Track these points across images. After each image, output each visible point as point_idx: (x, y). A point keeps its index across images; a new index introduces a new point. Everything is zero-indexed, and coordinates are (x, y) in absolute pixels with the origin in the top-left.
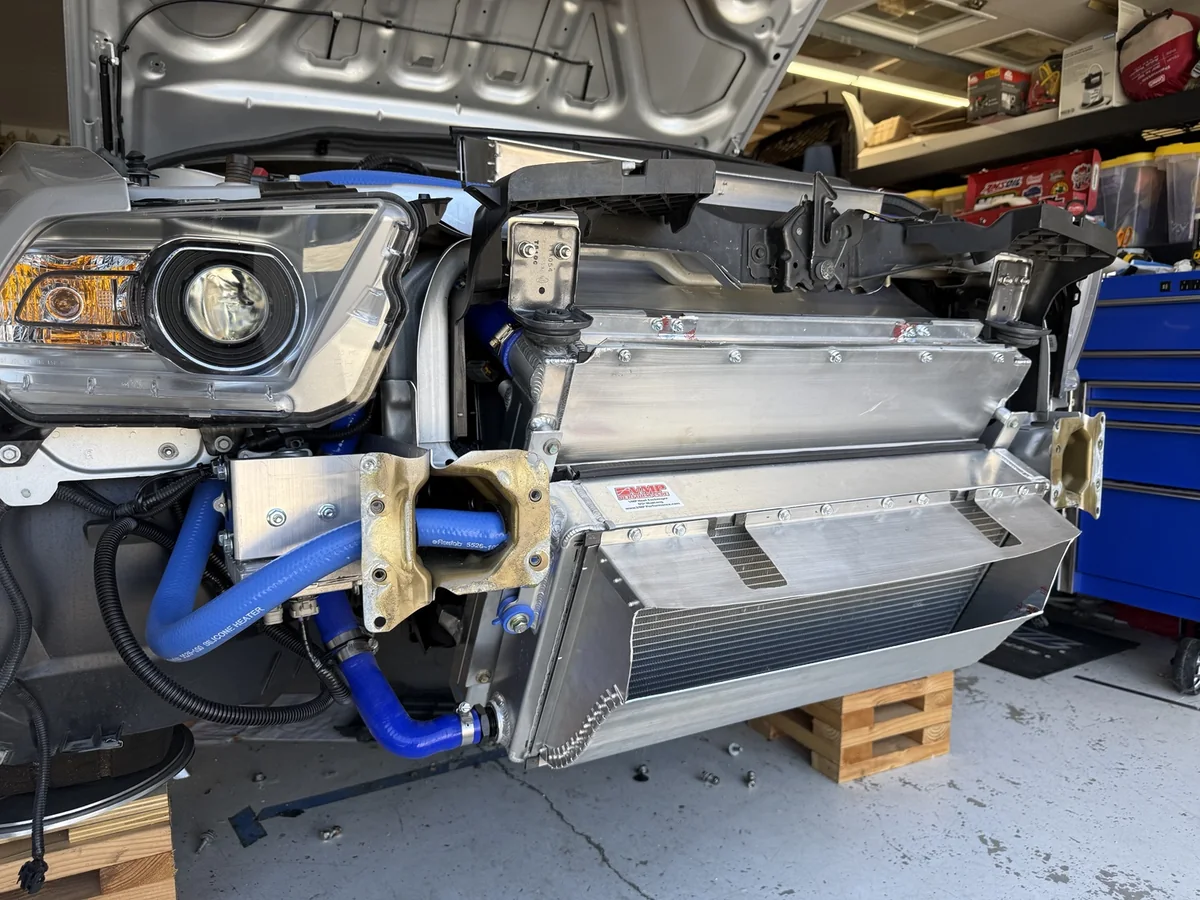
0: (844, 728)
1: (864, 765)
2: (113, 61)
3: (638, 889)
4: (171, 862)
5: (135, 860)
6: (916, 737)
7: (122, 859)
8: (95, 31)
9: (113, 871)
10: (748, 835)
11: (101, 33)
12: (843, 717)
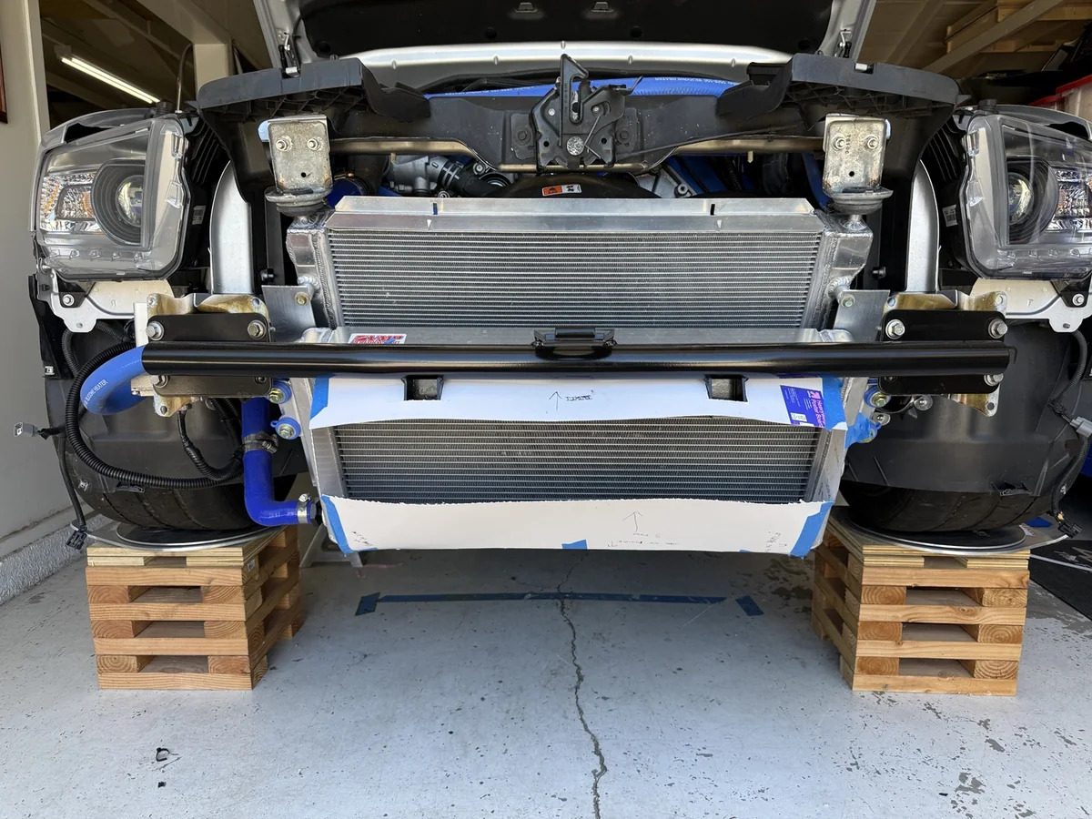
0: (860, 635)
1: (889, 680)
2: (286, 48)
3: (581, 712)
4: (241, 594)
5: (221, 586)
6: (966, 667)
7: (213, 583)
8: (278, 29)
9: (208, 590)
10: (717, 705)
11: (282, 29)
12: (859, 624)
